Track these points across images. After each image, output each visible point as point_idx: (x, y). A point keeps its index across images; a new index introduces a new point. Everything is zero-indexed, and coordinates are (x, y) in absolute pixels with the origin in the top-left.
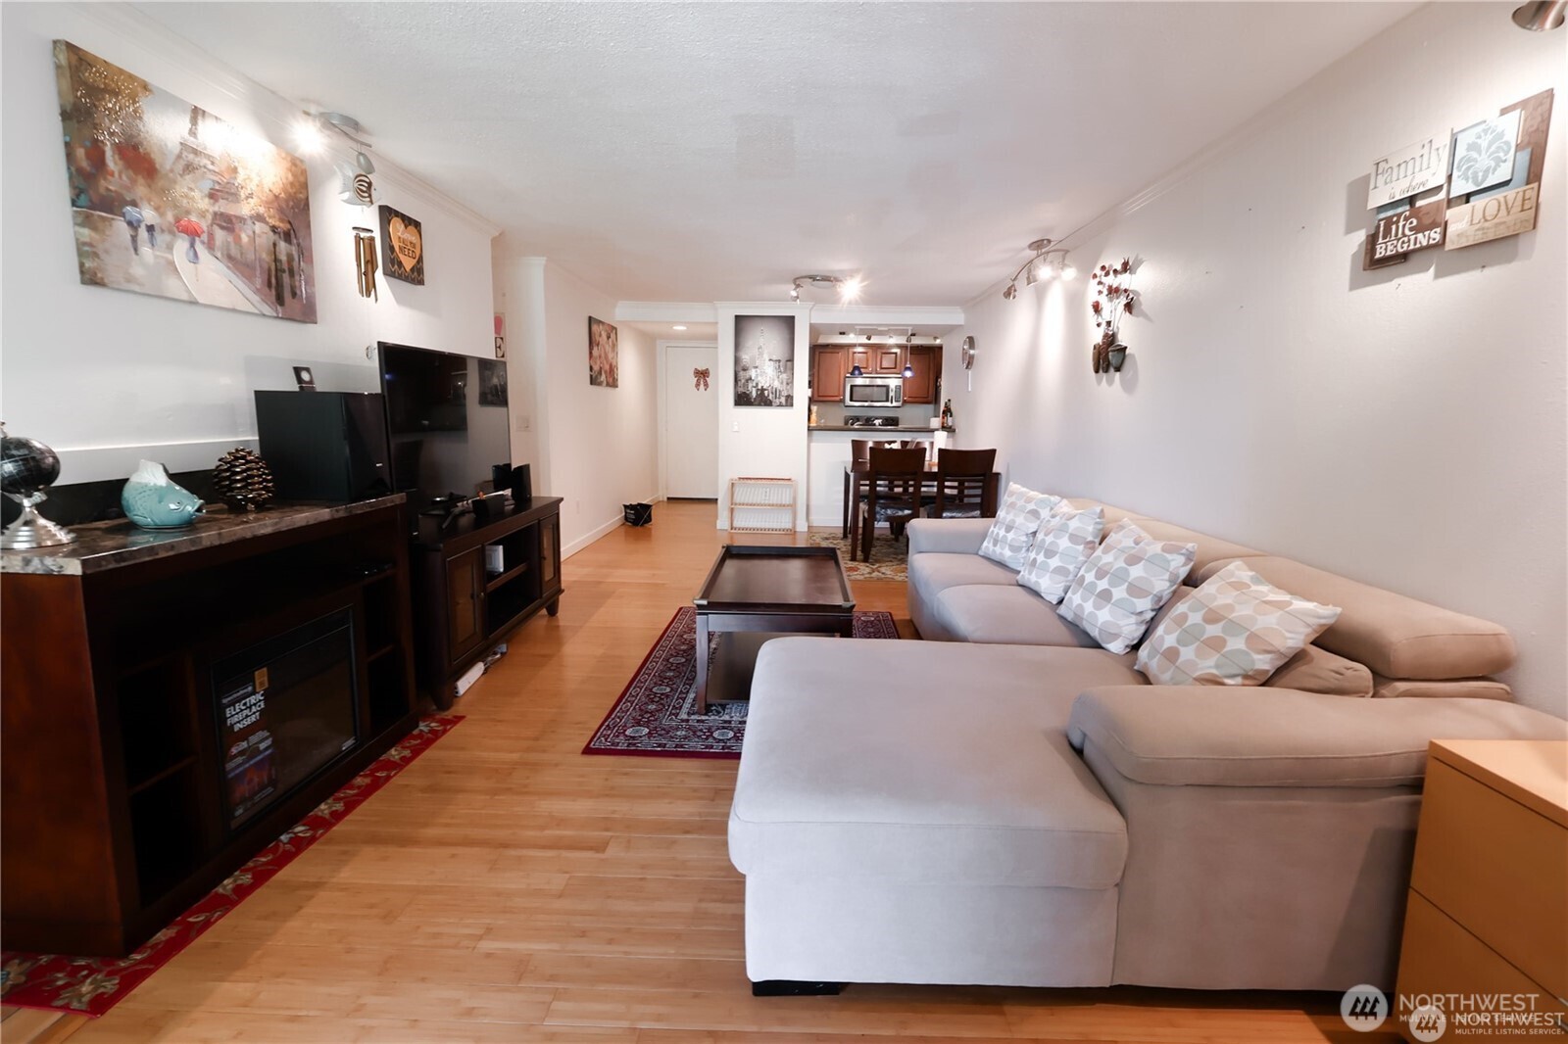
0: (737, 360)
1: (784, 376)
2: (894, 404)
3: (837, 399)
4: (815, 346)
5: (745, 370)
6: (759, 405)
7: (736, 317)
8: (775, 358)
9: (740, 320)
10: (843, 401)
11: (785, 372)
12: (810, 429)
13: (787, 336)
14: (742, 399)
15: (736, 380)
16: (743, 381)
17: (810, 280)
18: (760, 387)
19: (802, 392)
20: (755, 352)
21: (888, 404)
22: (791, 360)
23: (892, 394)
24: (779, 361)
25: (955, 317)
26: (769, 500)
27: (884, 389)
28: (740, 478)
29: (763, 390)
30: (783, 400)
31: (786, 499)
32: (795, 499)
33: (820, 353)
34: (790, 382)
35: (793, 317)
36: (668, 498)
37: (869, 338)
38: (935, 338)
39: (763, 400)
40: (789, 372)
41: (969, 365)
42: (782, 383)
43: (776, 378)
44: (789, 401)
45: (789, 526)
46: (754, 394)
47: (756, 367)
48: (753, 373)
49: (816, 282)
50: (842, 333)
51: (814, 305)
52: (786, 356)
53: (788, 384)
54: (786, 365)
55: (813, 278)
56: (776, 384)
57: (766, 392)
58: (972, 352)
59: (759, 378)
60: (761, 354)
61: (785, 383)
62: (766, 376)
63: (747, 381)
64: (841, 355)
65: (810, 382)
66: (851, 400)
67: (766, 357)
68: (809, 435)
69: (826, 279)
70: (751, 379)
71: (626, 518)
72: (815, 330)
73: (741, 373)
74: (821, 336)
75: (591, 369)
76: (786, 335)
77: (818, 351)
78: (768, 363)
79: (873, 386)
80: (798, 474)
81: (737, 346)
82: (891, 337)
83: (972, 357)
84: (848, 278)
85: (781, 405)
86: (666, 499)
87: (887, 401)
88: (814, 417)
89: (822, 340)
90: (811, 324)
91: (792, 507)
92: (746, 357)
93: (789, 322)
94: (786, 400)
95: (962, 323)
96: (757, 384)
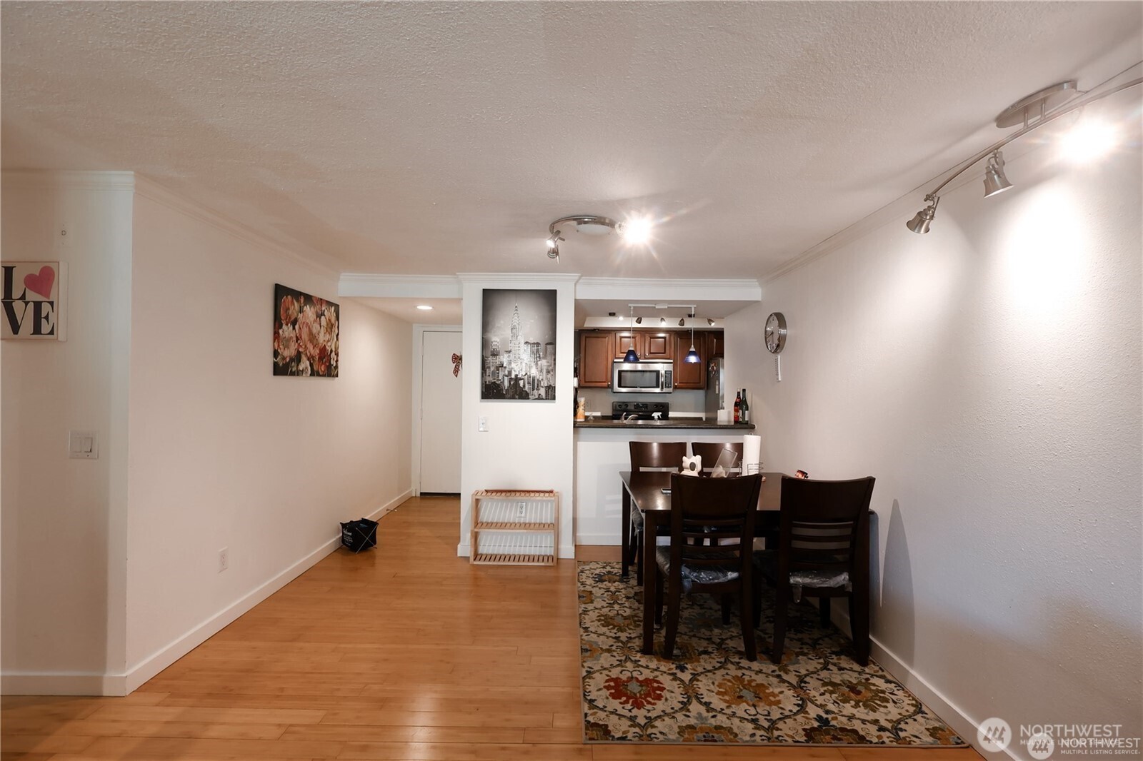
0: (485, 344)
1: (544, 362)
2: (665, 390)
3: (605, 384)
4: (580, 330)
5: (495, 354)
6: (513, 398)
7: (485, 291)
8: (532, 340)
9: (488, 295)
10: (611, 387)
11: (545, 357)
12: (576, 426)
13: (547, 314)
14: (491, 391)
15: (484, 367)
16: (492, 369)
17: (575, 223)
18: (513, 376)
19: (566, 381)
20: (507, 333)
21: (658, 390)
22: (552, 342)
23: (662, 379)
24: (538, 344)
25: (751, 291)
26: (525, 517)
27: (655, 373)
28: (487, 491)
29: (517, 379)
30: (542, 391)
31: (547, 517)
32: (558, 519)
33: (586, 337)
34: (552, 370)
35: (554, 292)
36: (421, 494)
37: (639, 321)
38: (710, 321)
39: (517, 391)
40: (550, 358)
41: (779, 347)
42: (541, 371)
43: (533, 364)
44: (550, 394)
45: (550, 551)
46: (506, 384)
47: (510, 352)
48: (504, 359)
49: (582, 226)
50: (612, 314)
51: (580, 278)
52: (547, 338)
53: (548, 372)
54: (546, 349)
55: (580, 220)
56: (534, 372)
57: (521, 383)
58: (783, 331)
59: (513, 365)
60: (515, 336)
61: (544, 371)
62: (522, 363)
63: (498, 368)
64: (608, 340)
65: (575, 369)
66: (620, 386)
67: (522, 340)
68: (575, 432)
69: (599, 221)
70: (502, 366)
71: (343, 540)
72: (581, 310)
73: (490, 359)
74: (588, 319)
75: (276, 354)
76: (545, 312)
77: (584, 337)
78: (523, 347)
79: (646, 371)
80: (562, 485)
81: (486, 326)
82: (662, 319)
83: (782, 339)
84: (633, 213)
85: (539, 398)
86: (418, 495)
87: (658, 386)
88: (581, 410)
89: (590, 324)
90: (575, 300)
91: (554, 527)
92: (496, 339)
93: (549, 298)
94: (547, 392)
95: (759, 298)
96: (510, 373)
